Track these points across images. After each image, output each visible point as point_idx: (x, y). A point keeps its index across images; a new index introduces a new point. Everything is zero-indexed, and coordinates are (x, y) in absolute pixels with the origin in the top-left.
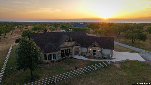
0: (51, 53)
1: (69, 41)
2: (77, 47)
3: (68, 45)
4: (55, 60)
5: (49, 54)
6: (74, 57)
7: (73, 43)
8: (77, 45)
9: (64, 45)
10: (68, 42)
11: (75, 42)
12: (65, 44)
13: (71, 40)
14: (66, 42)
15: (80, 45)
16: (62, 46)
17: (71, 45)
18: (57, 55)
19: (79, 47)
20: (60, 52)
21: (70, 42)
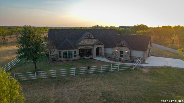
0: (66, 51)
1: (90, 38)
2: (99, 46)
3: (88, 44)
4: (71, 59)
5: (64, 51)
6: (95, 58)
7: (94, 41)
8: (99, 44)
9: (83, 43)
10: (88, 40)
11: (97, 41)
12: (84, 41)
13: (92, 37)
14: (85, 40)
15: (103, 45)
16: (80, 43)
17: (92, 43)
18: (73, 53)
19: (102, 46)
20: (77, 51)
21: (91, 40)
